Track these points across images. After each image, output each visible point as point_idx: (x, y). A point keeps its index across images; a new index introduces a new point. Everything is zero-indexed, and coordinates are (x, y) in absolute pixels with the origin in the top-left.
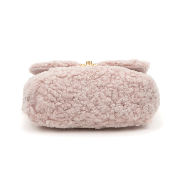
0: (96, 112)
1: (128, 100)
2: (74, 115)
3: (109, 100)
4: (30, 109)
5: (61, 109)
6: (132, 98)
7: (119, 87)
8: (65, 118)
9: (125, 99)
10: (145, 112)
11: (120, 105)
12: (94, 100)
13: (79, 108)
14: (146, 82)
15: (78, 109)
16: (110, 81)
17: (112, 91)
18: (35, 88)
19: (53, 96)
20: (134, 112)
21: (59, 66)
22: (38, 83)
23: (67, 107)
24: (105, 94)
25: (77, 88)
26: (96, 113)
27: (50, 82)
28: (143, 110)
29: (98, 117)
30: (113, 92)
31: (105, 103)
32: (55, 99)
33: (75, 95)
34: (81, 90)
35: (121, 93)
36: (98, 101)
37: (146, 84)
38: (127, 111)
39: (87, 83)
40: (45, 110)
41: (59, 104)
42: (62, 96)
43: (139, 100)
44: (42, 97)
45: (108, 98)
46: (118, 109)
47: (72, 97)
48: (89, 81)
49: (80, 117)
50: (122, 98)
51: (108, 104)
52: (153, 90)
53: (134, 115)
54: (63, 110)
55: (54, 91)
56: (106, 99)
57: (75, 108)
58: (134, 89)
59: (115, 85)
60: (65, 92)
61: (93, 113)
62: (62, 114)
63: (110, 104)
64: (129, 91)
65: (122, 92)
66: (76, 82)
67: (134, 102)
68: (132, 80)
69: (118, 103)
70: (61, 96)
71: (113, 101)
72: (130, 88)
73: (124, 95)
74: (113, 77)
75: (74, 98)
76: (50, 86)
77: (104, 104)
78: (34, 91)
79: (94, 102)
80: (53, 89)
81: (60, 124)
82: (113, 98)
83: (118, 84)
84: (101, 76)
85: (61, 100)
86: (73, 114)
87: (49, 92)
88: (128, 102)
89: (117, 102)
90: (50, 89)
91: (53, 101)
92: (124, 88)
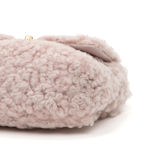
0: (7, 101)
1: (51, 86)
3: (25, 84)
6: (56, 85)
7: (41, 68)
9: (46, 85)
10: (74, 106)
11: (39, 93)
12: (7, 84)
14: (78, 64)
16: (31, 60)
17: (32, 73)
20: (59, 105)
24: (21, 76)
26: (9, 103)
28: (72, 104)
29: (12, 109)
30: (33, 75)
31: (20, 89)
35: (43, 76)
36: (12, 86)
37: (77, 65)
38: (49, 103)
39: (3, 60)
43: (65, 88)
45: (24, 82)
46: (36, 99)
48: (6, 59)
50: (42, 84)
51: (24, 91)
52: (88, 76)
53: (59, 110)
56: (21, 84)
58: (61, 72)
59: (36, 65)
61: (4, 102)
63: (27, 91)
64: (53, 75)
65: (45, 75)
67: (58, 90)
68: (60, 59)
69: (37, 91)
71: (31, 87)
72: (55, 70)
73: (46, 80)
74: (38, 54)
77: (19, 91)
79: (6, 87)
82: (31, 83)
83: (41, 64)
84: (23, 52)
88: (50, 90)
89: (36, 89)
92: (48, 70)
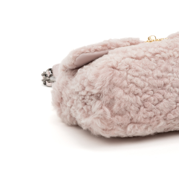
2: (168, 110)
4: (105, 111)
5: (150, 103)
8: (156, 117)
13: (174, 99)
15: (172, 101)
18: (108, 78)
19: (137, 86)
21: (118, 46)
22: (110, 70)
23: (158, 100)
25: (166, 70)
27: (126, 67)
32: (139, 91)
33: (166, 80)
34: (172, 72)
40: (128, 108)
41: (146, 96)
42: (149, 85)
44: (121, 90)
47: (163, 84)
49: (177, 113)
54: (153, 105)
55: (136, 78)
57: (169, 100)
60: (151, 78)
62: (151, 111)
66: (162, 62)
70: (147, 84)
75: (165, 85)
76: (128, 72)
78: (108, 83)
80: (133, 76)
81: (146, 128)
85: (148, 91)
86: (167, 108)
87: (129, 81)
90: (129, 77)
91: (138, 94)
